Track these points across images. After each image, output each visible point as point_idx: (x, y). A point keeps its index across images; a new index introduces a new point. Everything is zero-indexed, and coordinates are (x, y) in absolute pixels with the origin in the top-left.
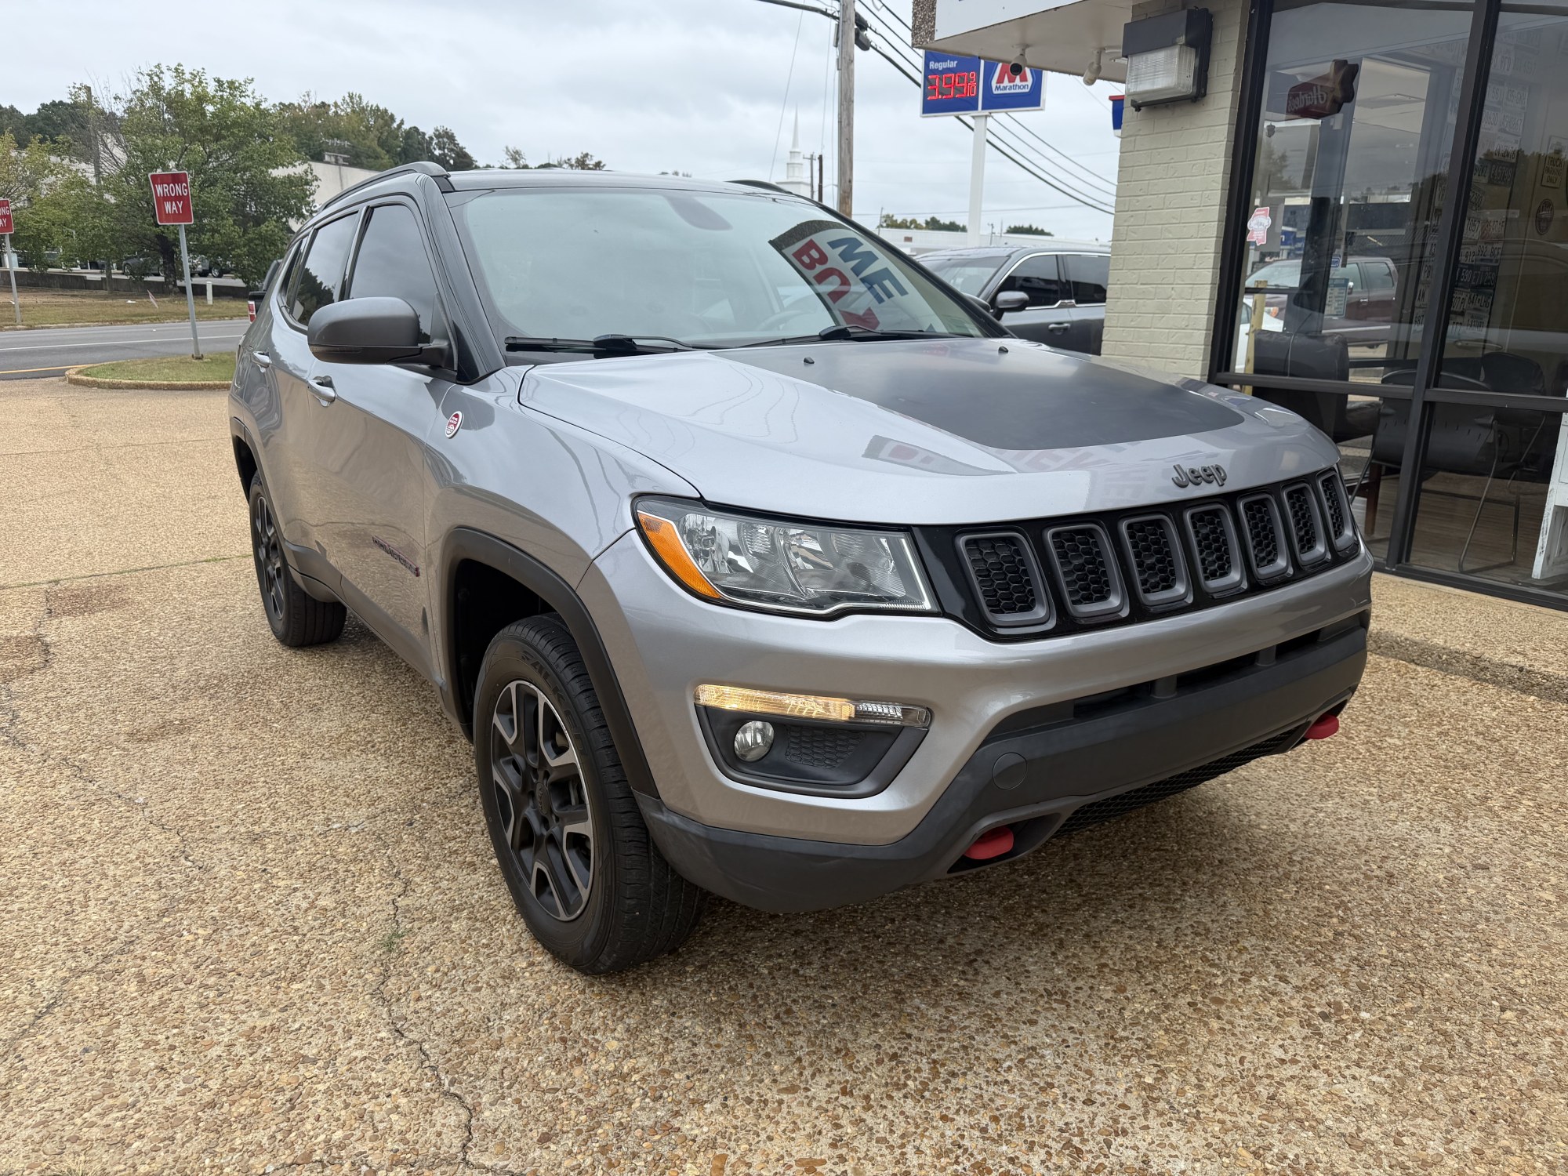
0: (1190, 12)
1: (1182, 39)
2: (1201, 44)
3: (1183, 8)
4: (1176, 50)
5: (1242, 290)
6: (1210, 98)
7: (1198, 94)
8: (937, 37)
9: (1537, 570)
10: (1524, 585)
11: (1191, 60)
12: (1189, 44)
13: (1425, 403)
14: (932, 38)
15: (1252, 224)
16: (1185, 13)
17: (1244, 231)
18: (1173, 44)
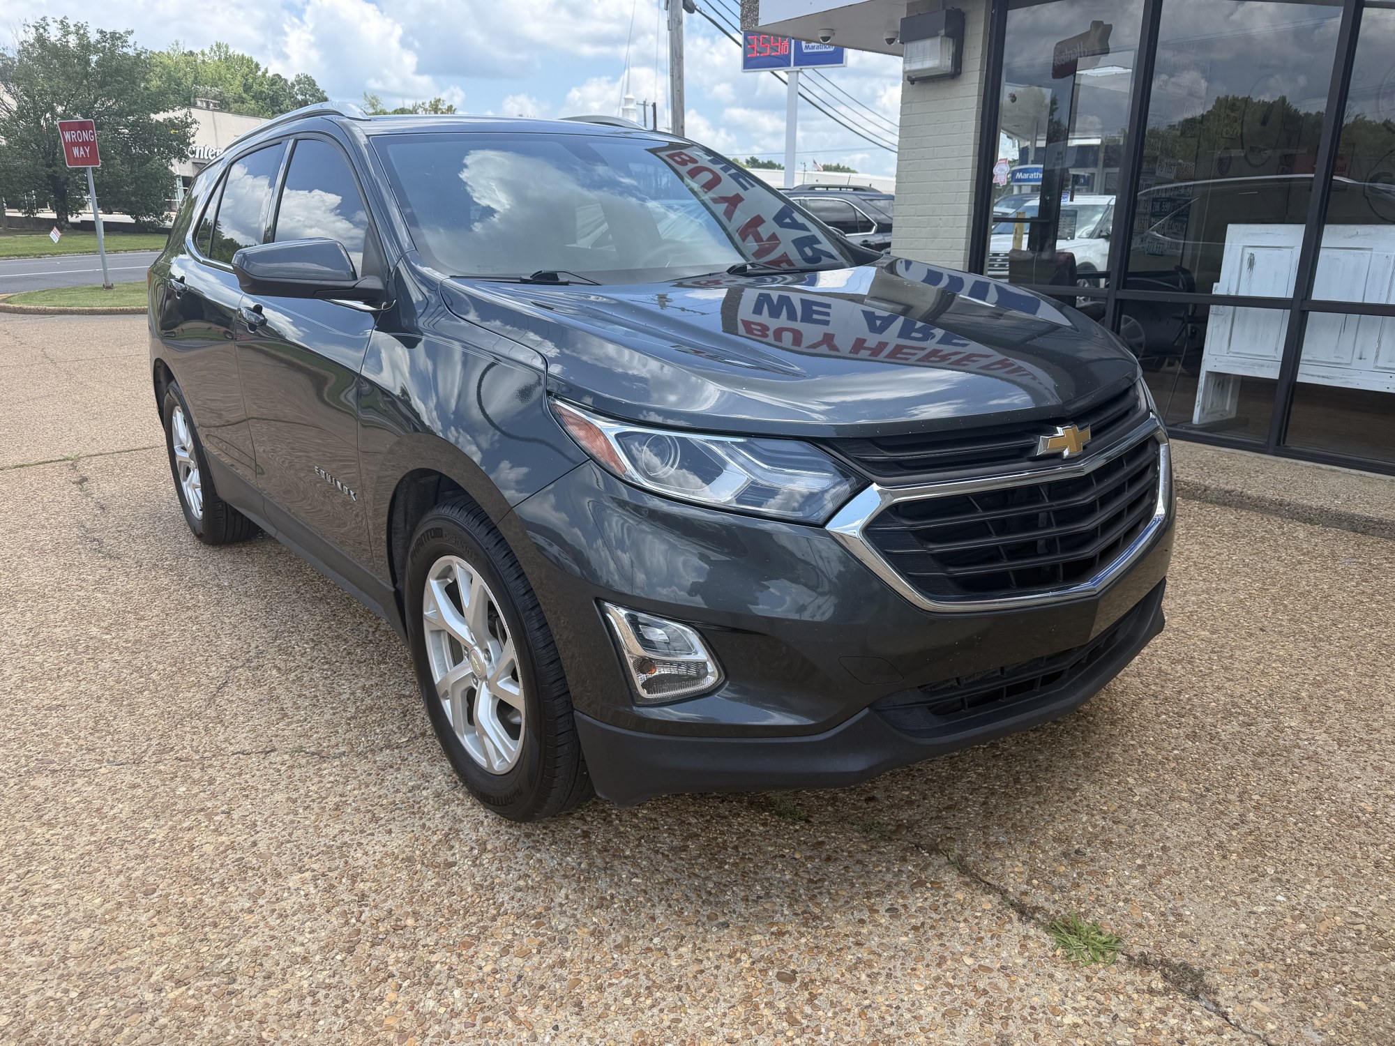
0: (948, 12)
1: (943, 32)
2: (957, 35)
3: (944, 8)
4: (938, 40)
5: (991, 220)
6: (964, 75)
7: (956, 72)
8: (760, 24)
9: (1196, 418)
10: (1187, 428)
11: (950, 48)
12: (947, 35)
13: (1117, 300)
14: (756, 25)
15: (996, 170)
16: (944, 12)
17: (992, 176)
18: (936, 35)
